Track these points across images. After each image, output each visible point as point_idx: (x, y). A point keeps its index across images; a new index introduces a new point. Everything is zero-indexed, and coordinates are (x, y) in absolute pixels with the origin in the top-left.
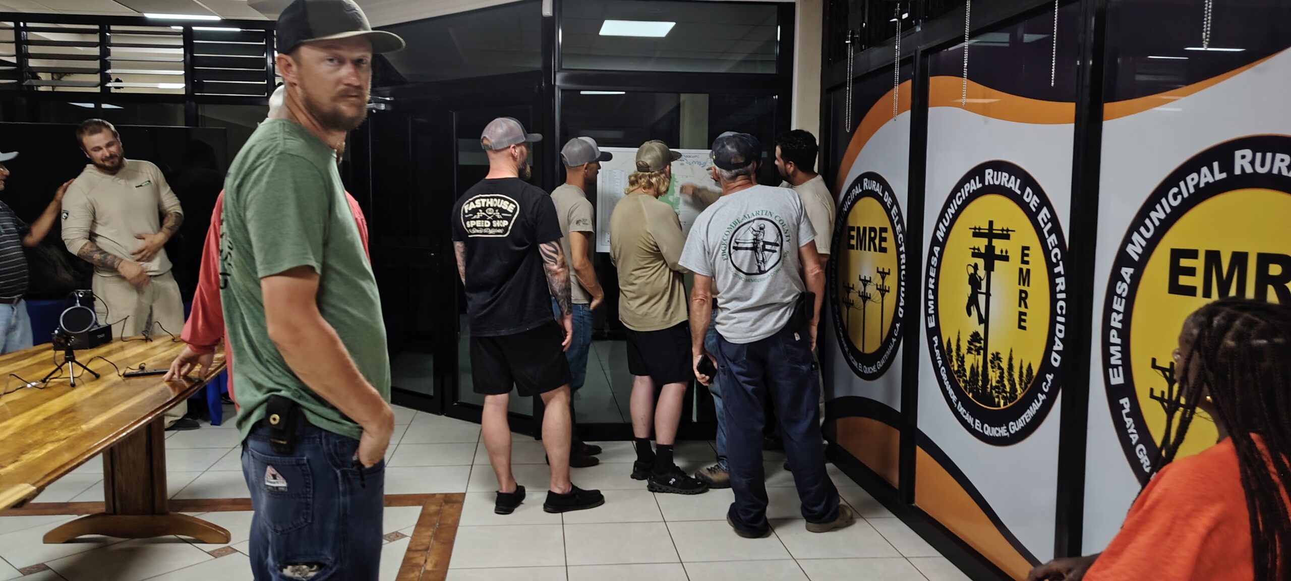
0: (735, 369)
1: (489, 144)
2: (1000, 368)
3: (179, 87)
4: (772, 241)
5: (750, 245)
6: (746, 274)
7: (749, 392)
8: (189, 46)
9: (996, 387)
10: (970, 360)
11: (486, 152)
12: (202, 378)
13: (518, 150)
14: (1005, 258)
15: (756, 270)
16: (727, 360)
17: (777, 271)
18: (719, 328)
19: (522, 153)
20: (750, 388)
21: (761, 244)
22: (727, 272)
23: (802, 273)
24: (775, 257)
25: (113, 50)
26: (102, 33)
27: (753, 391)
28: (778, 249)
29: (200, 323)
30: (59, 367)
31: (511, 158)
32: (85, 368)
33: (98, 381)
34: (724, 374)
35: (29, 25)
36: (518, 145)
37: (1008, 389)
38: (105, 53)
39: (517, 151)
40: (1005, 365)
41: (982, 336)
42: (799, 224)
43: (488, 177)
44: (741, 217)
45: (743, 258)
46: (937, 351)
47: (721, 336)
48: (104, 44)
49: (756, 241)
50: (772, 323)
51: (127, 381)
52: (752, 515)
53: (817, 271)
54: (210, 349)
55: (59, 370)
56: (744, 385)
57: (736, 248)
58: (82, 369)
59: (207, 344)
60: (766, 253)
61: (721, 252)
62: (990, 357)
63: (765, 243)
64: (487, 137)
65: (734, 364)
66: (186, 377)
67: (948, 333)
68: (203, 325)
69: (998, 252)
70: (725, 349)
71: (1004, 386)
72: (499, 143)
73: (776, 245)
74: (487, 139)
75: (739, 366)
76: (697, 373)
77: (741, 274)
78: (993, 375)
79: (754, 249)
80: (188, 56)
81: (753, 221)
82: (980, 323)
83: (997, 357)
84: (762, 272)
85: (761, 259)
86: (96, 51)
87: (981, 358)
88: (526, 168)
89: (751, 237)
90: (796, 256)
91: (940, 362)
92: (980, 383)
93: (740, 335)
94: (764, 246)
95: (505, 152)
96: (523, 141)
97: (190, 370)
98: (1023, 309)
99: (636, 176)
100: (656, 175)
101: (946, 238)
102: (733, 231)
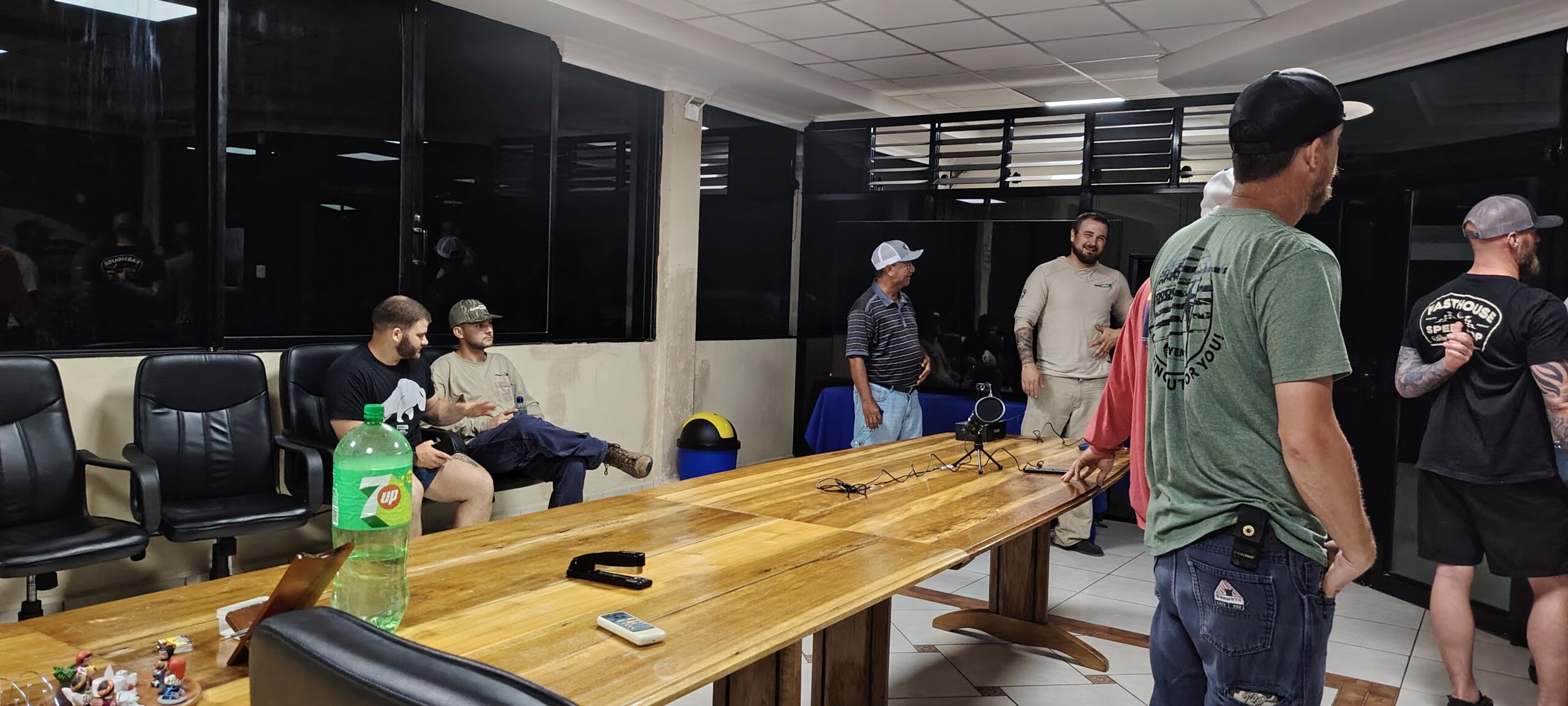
1: (1475, 231)
3: (1076, 178)
8: (1089, 134)
11: (1469, 242)
12: (1101, 484)
13: (1519, 239)
19: (1525, 243)
25: (1014, 143)
26: (1006, 127)
29: (1105, 423)
30: (969, 454)
31: (1507, 249)
32: (990, 457)
33: (1000, 473)
35: (943, 125)
36: (1522, 233)
38: (1007, 147)
39: (1517, 240)
43: (1469, 272)
48: (1007, 139)
51: (1027, 476)
54: (1111, 453)
55: (969, 457)
58: (988, 458)
59: (1109, 447)
64: (1473, 221)
66: (1082, 480)
68: (1107, 426)
72: (1492, 228)
74: (1473, 225)
80: (1088, 144)
86: (999, 146)
88: (1531, 262)
95: (1499, 243)
96: (1530, 227)
97: (1088, 474)
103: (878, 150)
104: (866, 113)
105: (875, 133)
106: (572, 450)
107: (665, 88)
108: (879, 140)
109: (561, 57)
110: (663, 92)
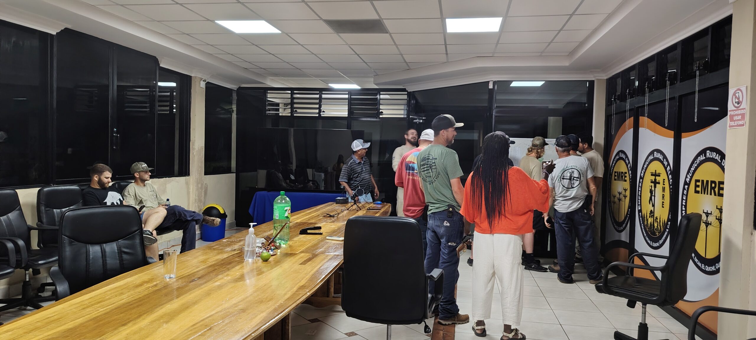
0: (561, 222)
2: (658, 222)
3: (345, 114)
4: (577, 177)
5: (568, 178)
6: (567, 188)
7: (567, 231)
8: (350, 99)
9: (657, 229)
10: (650, 220)
14: (659, 183)
15: (570, 187)
16: (558, 219)
17: (579, 187)
18: (556, 207)
20: (566, 229)
21: (573, 177)
22: (559, 187)
23: (588, 188)
24: (578, 182)
25: (322, 100)
26: (320, 94)
27: (568, 230)
28: (579, 179)
34: (557, 224)
35: (295, 92)
37: (659, 229)
40: (658, 221)
41: (653, 211)
42: (587, 171)
44: (565, 167)
45: (566, 182)
46: (641, 218)
47: (556, 209)
48: (320, 98)
49: (571, 176)
50: (576, 205)
52: (566, 275)
53: (594, 187)
56: (564, 227)
57: (563, 179)
60: (574, 181)
61: (557, 180)
62: (655, 218)
63: (574, 177)
65: (561, 220)
67: (644, 212)
69: (657, 181)
70: (557, 215)
71: (658, 228)
73: (579, 178)
75: (562, 221)
76: (546, 223)
77: (565, 188)
78: (656, 225)
79: (570, 179)
81: (570, 169)
82: (653, 206)
83: (657, 218)
84: (573, 188)
85: (572, 183)
86: (318, 101)
87: (652, 219)
89: (569, 175)
90: (585, 182)
91: (641, 222)
92: (652, 228)
93: (564, 210)
94: (574, 178)
98: (663, 201)
99: (532, 148)
100: (540, 149)
101: (644, 176)
102: (562, 172)
103: (268, 99)
104: (262, 85)
105: (268, 93)
106: (192, 218)
107: (192, 75)
108: (269, 95)
109: (159, 64)
110: (191, 76)
